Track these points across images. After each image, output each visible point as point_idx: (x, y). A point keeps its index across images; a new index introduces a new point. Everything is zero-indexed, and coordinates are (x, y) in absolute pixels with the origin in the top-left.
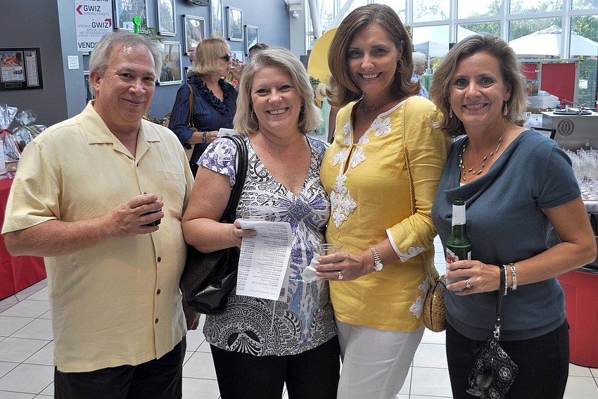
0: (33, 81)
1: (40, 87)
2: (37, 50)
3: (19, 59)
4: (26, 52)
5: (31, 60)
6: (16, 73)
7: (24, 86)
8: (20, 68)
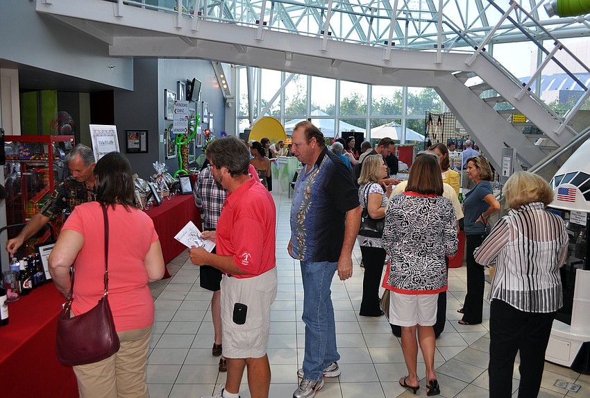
0: (144, 149)
1: (147, 152)
2: (147, 131)
3: (138, 136)
4: (142, 132)
5: (143, 137)
6: (135, 143)
7: (138, 151)
8: (138, 141)
